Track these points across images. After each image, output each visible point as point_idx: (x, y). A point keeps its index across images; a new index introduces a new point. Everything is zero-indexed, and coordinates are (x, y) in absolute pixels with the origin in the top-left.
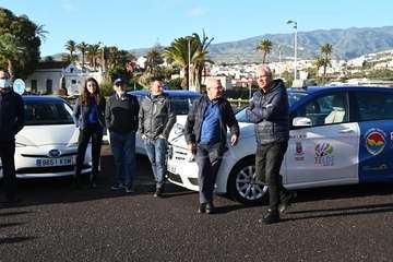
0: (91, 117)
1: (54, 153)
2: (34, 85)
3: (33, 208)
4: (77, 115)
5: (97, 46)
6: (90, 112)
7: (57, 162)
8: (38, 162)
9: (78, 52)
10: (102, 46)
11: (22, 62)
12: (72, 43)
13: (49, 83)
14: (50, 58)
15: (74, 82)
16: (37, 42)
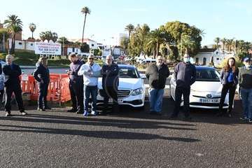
0: (229, 78)
1: (209, 97)
2: (197, 60)
3: (198, 123)
4: (222, 77)
5: (232, 40)
6: (229, 75)
7: (210, 101)
8: (201, 100)
9: (221, 43)
10: (235, 40)
11: (192, 49)
12: (218, 39)
13: (205, 59)
14: (206, 47)
15: (218, 59)
16: (200, 39)
